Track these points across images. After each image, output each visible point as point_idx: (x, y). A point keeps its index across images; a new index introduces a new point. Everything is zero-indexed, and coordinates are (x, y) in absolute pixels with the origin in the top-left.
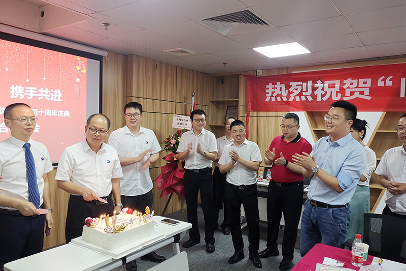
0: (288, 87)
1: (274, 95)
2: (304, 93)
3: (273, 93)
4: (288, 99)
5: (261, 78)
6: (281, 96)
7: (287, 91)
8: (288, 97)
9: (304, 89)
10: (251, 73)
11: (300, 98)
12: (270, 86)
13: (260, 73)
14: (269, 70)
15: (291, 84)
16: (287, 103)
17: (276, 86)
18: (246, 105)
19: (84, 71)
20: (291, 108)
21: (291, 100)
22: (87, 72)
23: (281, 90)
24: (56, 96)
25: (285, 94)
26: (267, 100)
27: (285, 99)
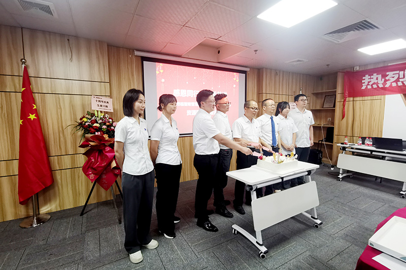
0: (384, 76)
1: (370, 84)
2: (400, 80)
3: (369, 82)
4: (384, 86)
5: (358, 72)
6: (377, 84)
7: (383, 80)
8: (384, 84)
9: (401, 76)
10: (349, 70)
11: (397, 83)
12: (366, 77)
13: (357, 68)
14: (366, 65)
15: (387, 73)
16: (384, 89)
17: (372, 77)
18: (343, 93)
20: (387, 92)
22: (239, 81)
23: (377, 79)
25: (381, 82)
26: (363, 88)
27: (381, 86)
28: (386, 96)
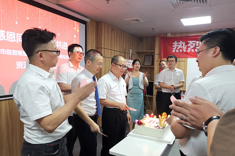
0: (187, 44)
2: (197, 48)
3: (177, 47)
4: (187, 51)
5: (170, 38)
6: (182, 49)
8: (187, 49)
9: (197, 45)
10: (163, 36)
11: (194, 50)
12: (175, 43)
13: (169, 35)
14: (175, 33)
15: (189, 42)
16: (186, 53)
17: (179, 43)
18: (160, 54)
20: (188, 56)
21: (189, 51)
22: (79, 31)
23: (182, 45)
24: (65, 46)
25: (184, 48)
26: (174, 51)
27: (185, 51)
28: (188, 59)
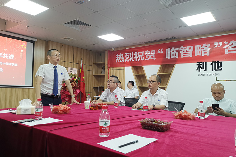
0: (124, 55)
1: (119, 59)
2: (131, 58)
4: (124, 61)
5: (114, 51)
7: (124, 57)
8: (124, 60)
9: (131, 56)
10: (110, 50)
11: (129, 60)
12: (117, 55)
13: (113, 49)
14: (117, 48)
15: (125, 54)
16: (124, 63)
17: (120, 55)
18: (108, 65)
19: (25, 47)
20: (126, 65)
21: (125, 61)
22: (26, 48)
23: (122, 57)
24: (11, 57)
25: (123, 59)
26: (116, 62)
27: (123, 61)
28: (126, 67)
